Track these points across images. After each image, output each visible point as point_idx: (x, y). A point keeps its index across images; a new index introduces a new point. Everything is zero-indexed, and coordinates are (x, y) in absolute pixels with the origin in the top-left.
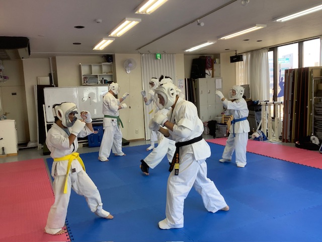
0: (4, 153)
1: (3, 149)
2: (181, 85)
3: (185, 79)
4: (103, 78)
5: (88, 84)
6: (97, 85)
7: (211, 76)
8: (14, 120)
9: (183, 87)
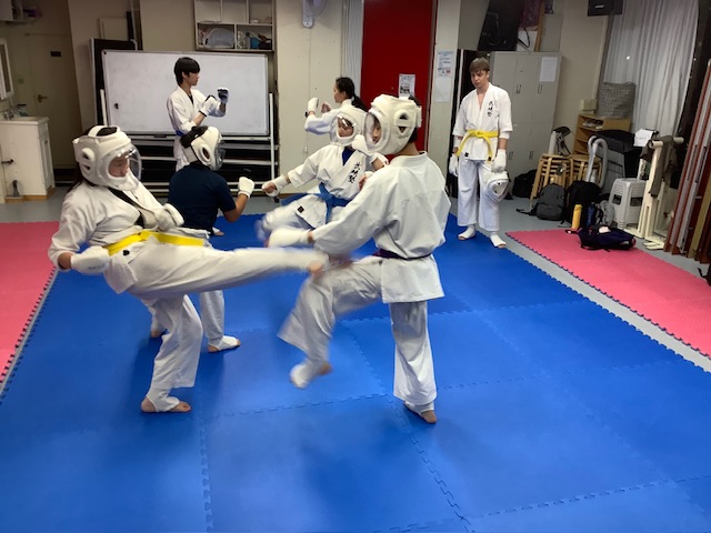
0: (16, 194)
1: (15, 184)
2: (445, 65)
3: (459, 51)
4: (248, 35)
5: (208, 47)
6: (232, 50)
7: (532, 48)
8: (36, 123)
9: (448, 72)
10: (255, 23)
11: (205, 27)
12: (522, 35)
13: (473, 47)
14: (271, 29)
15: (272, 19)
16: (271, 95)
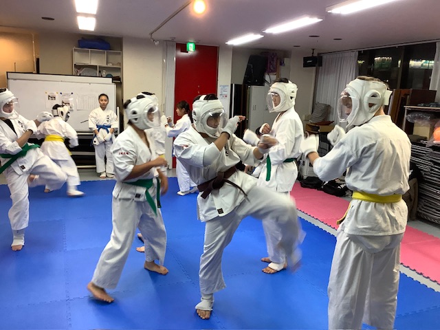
2: (224, 93)
3: (232, 85)
9: (226, 96)
10: (110, 65)
11: (79, 67)
12: (267, 78)
13: (241, 82)
14: (119, 69)
15: (121, 64)
16: (118, 108)
